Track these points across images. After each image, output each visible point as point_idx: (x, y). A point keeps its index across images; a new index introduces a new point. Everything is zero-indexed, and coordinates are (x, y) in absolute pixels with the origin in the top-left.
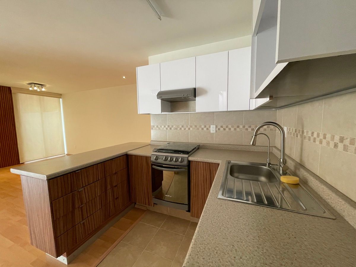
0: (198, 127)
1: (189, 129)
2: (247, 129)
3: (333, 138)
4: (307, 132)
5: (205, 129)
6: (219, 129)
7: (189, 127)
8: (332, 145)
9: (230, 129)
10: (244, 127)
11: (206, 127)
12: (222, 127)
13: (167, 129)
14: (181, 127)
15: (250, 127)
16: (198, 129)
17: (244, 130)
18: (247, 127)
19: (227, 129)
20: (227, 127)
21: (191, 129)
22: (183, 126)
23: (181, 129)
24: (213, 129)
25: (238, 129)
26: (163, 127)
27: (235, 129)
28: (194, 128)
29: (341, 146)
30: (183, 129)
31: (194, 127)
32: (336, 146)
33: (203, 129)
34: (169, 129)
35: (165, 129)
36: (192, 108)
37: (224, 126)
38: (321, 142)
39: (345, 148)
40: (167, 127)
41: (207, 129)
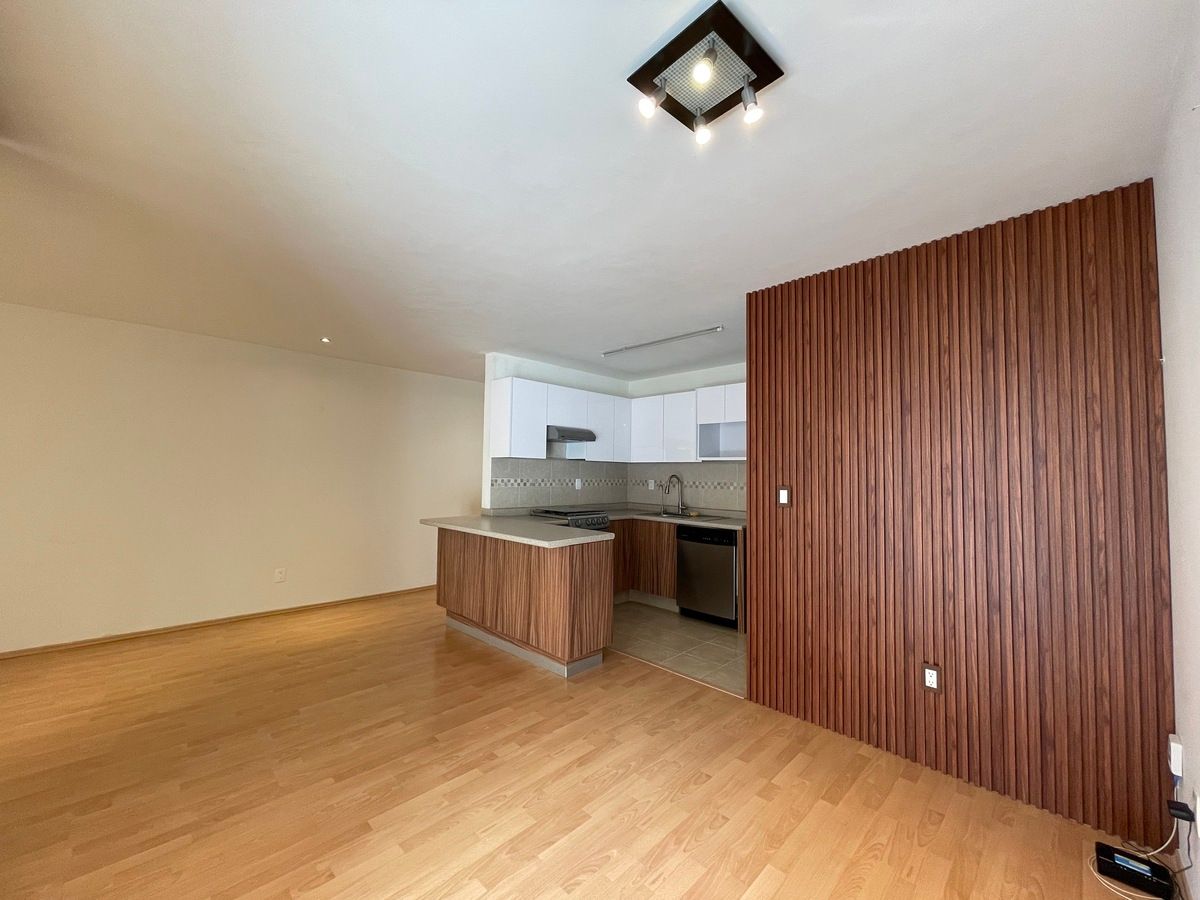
5: (570, 484)
6: (584, 484)
9: (594, 484)
10: (605, 481)
11: (571, 481)
15: (610, 481)
16: (562, 485)
17: (605, 485)
24: (578, 484)
25: (601, 484)
27: (598, 484)
33: (567, 484)
34: (522, 484)
35: (516, 485)
37: (589, 481)
40: (519, 481)
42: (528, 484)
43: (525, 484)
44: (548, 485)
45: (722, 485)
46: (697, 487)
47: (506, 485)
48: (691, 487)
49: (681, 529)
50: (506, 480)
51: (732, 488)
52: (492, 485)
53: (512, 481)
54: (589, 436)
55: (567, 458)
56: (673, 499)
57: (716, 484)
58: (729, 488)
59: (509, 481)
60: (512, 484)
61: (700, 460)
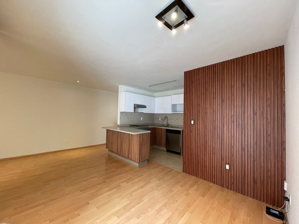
11: (140, 118)
14: (132, 118)
15: (150, 118)
25: (147, 119)
31: (136, 118)
37: (144, 118)
38: (173, 120)
42: (129, 119)
43: (128, 119)
44: (134, 119)
45: (177, 119)
46: (171, 120)
47: (124, 119)
48: (170, 120)
49: (167, 130)
50: (124, 117)
51: (180, 120)
52: (120, 119)
53: (125, 118)
54: (144, 107)
55: (139, 112)
56: (165, 123)
57: (176, 119)
58: (179, 120)
59: (124, 118)
60: (125, 119)
61: (172, 113)
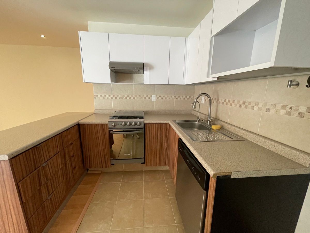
0: (141, 96)
1: (134, 98)
2: (177, 98)
3: (239, 102)
4: (221, 100)
5: (147, 98)
6: (158, 98)
7: (133, 96)
8: (238, 106)
9: (166, 98)
10: (175, 97)
11: (148, 97)
12: (160, 97)
13: (112, 98)
14: (126, 96)
15: (179, 97)
16: (142, 98)
17: (175, 99)
18: (177, 97)
19: (164, 99)
20: (164, 97)
21: (136, 98)
22: (128, 96)
23: (126, 98)
24: (153, 98)
25: (171, 99)
26: (107, 96)
27: (169, 98)
28: (138, 98)
29: (243, 106)
30: (128, 98)
31: (138, 96)
32: (240, 106)
33: (145, 98)
34: (114, 98)
35: (110, 98)
36: (136, 80)
37: (162, 96)
38: (231, 105)
39: (246, 107)
40: (112, 96)
41: (149, 98)
42: (118, 98)
44: (132, 98)
46: (227, 104)
47: (103, 98)
50: (103, 95)
